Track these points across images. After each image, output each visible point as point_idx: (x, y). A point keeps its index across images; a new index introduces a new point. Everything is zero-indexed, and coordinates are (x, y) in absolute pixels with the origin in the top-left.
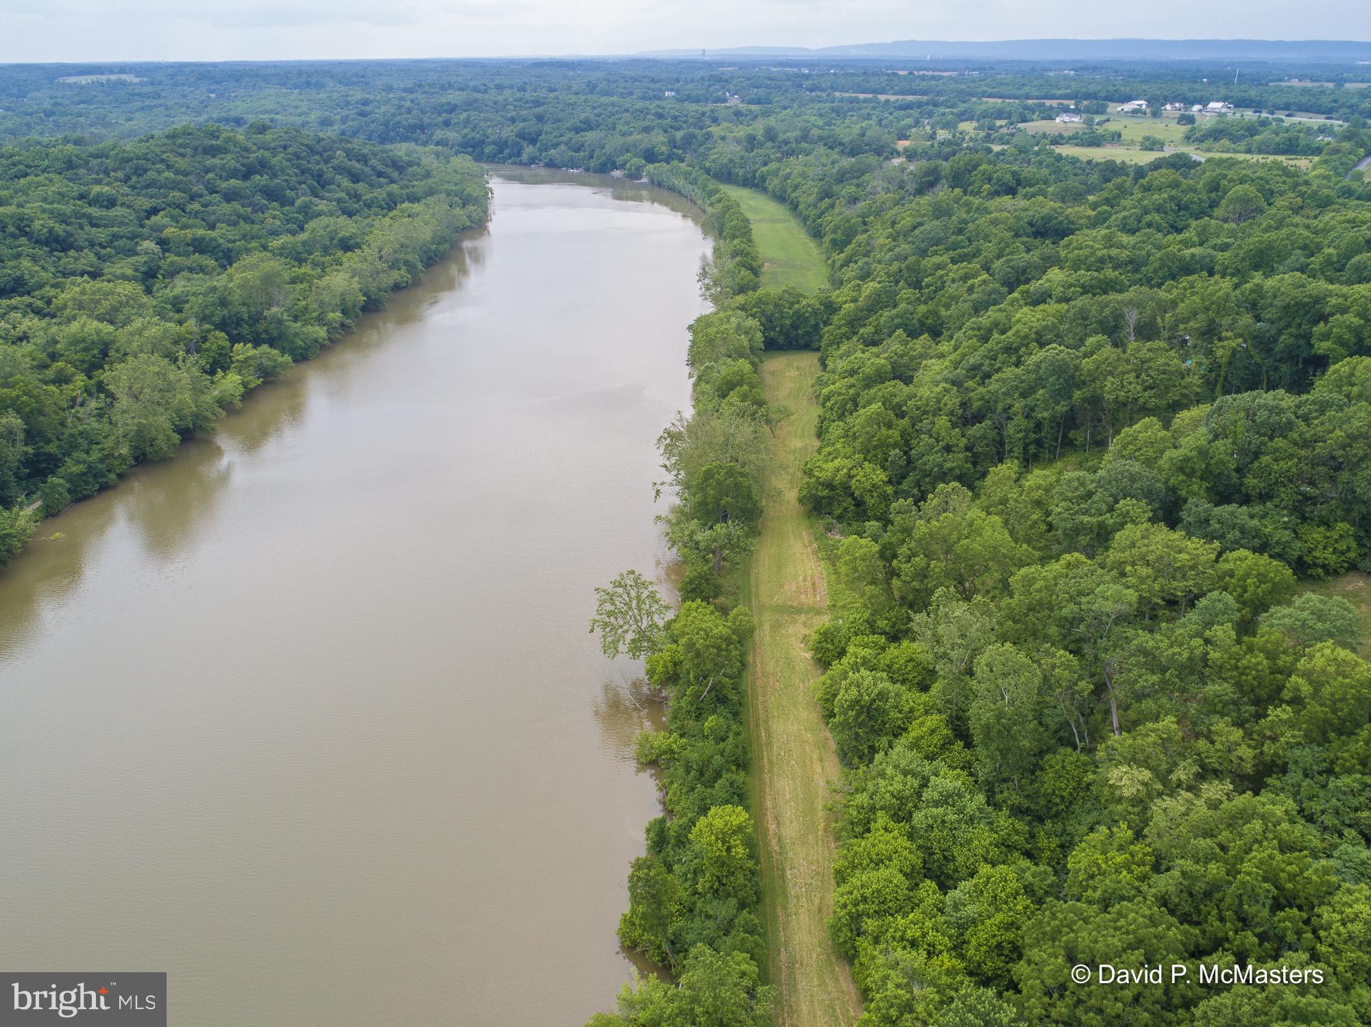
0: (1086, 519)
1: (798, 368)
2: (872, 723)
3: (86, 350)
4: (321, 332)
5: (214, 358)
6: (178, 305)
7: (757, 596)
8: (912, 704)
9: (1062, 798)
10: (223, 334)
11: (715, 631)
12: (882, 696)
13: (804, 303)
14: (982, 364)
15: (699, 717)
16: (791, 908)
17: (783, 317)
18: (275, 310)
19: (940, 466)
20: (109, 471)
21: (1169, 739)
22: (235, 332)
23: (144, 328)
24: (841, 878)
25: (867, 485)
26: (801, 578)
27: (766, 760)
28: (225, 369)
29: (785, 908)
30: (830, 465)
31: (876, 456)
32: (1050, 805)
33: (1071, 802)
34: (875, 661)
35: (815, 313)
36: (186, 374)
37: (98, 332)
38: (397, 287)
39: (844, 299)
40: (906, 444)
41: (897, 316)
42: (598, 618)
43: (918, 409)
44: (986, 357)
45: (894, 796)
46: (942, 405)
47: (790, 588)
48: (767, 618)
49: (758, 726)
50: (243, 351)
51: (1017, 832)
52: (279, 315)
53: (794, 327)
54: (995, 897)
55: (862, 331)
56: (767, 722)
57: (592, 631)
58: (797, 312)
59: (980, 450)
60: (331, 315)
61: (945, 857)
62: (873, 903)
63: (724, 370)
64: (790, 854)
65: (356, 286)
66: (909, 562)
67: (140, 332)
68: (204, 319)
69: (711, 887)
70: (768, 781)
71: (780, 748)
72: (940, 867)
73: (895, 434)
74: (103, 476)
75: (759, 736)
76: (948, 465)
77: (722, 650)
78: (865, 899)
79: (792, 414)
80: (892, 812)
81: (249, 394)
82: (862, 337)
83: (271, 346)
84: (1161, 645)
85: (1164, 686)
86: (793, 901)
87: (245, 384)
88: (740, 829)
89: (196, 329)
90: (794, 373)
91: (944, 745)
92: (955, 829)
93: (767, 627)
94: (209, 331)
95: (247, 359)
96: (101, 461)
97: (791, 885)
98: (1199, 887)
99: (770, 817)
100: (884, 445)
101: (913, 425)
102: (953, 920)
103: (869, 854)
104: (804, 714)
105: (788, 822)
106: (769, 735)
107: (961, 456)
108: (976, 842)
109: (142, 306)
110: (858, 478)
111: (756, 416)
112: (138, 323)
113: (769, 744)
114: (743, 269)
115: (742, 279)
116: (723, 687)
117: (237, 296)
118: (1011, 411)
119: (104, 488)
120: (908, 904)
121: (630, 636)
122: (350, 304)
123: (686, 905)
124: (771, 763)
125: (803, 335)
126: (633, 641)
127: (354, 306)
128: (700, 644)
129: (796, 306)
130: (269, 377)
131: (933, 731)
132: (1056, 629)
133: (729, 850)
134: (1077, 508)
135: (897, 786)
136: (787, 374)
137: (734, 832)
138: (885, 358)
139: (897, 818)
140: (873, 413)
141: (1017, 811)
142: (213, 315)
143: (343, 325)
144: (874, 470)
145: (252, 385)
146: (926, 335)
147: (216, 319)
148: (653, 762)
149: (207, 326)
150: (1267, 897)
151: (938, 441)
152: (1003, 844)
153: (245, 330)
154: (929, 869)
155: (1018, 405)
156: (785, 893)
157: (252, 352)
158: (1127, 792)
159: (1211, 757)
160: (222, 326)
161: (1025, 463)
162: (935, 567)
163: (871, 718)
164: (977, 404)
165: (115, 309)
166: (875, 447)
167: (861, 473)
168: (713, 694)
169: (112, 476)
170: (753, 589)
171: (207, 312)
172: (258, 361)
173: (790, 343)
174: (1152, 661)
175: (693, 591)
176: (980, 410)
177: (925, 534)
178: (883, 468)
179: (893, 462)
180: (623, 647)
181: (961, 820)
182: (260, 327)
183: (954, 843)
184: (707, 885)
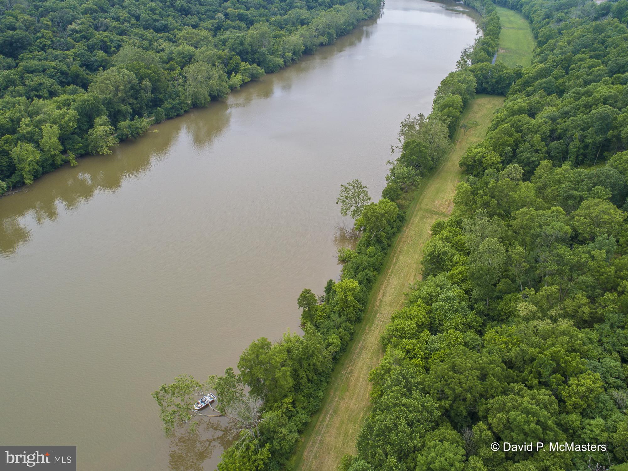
0: (575, 193)
1: (493, 104)
2: (438, 264)
3: (183, 58)
4: (281, 61)
5: (233, 67)
6: (224, 42)
7: (421, 203)
8: (458, 259)
9: (506, 313)
10: (239, 57)
12: (445, 253)
13: (505, 71)
14: (570, 112)
15: (367, 247)
16: (373, 328)
17: (492, 78)
18: (263, 49)
19: (528, 158)
20: (182, 109)
21: (551, 295)
22: (245, 57)
23: (206, 51)
24: (393, 319)
25: (490, 162)
26: (445, 199)
27: (390, 270)
28: (236, 73)
29: (370, 327)
30: (476, 150)
31: (499, 149)
32: (500, 315)
33: (509, 316)
34: (452, 239)
35: (510, 77)
36: (217, 72)
37: (189, 51)
38: (322, 45)
39: (528, 72)
40: (516, 144)
41: (545, 83)
42: (341, 198)
43: (528, 129)
44: (574, 108)
45: (428, 294)
46: (540, 129)
47: (438, 203)
48: (420, 213)
49: (394, 256)
50: (244, 65)
51: (477, 322)
52: (264, 51)
53: (497, 83)
54: (450, 343)
55: (528, 89)
56: (398, 256)
57: (337, 203)
58: (500, 76)
59: (553, 155)
60: (287, 54)
61: (440, 323)
62: (400, 332)
63: (447, 99)
64: (383, 308)
65: (301, 42)
66: (482, 198)
67: (203, 53)
68: (232, 50)
69: (339, 310)
70: (387, 279)
71: (399, 267)
72: (437, 327)
73: (511, 140)
74: (178, 110)
75: (392, 260)
76: (533, 159)
78: (396, 330)
79: (479, 126)
80: (426, 301)
81: (244, 85)
82: (527, 92)
83: (259, 65)
84: (566, 253)
85: (560, 272)
86: (374, 326)
87: (243, 80)
88: (353, 289)
89: (228, 54)
90: (490, 106)
91: (463, 279)
92: (447, 313)
93: (418, 217)
94: (233, 55)
95: (245, 69)
96: (179, 104)
97: (377, 320)
98: (527, 357)
99: (381, 293)
100: (504, 144)
101: (522, 138)
102: (429, 347)
103: (406, 314)
104: (417, 256)
105: (388, 296)
106: (397, 261)
107: (541, 155)
108: (454, 320)
109: (209, 41)
110: (487, 158)
111: (446, 121)
112: (205, 48)
113: (395, 264)
114: (483, 51)
115: (480, 56)
116: (381, 236)
117: (248, 40)
118: (573, 137)
119: (178, 115)
120: (415, 336)
121: (353, 208)
122: (297, 50)
123: (327, 314)
124: (392, 272)
125: (501, 88)
126: (354, 211)
127: (299, 51)
129: (501, 73)
130: (254, 79)
131: (460, 273)
132: (529, 238)
133: (346, 297)
134: (573, 186)
135: (430, 290)
136: (486, 106)
137: (350, 290)
138: (527, 103)
139: (427, 303)
140: (503, 128)
141: (480, 313)
142: (236, 49)
143: (292, 59)
144: (495, 156)
145: (246, 81)
146: (556, 94)
147: (238, 50)
148: (343, 261)
149: (233, 53)
150: (550, 367)
151: (532, 146)
152: (468, 325)
153: (249, 57)
154: (432, 327)
155: (577, 134)
156: (373, 322)
157: (249, 66)
158: (521, 314)
159: (569, 308)
160: (240, 54)
161: (576, 165)
162: (493, 202)
163: (438, 262)
164: (559, 131)
165: (198, 42)
166: (500, 145)
167: (489, 156)
168: (375, 238)
169: (182, 111)
170: (420, 200)
171: (234, 47)
172: (251, 71)
173: (494, 91)
174: (560, 260)
175: (387, 195)
176: (560, 134)
177: (493, 186)
178: (501, 155)
179: (506, 153)
180: (349, 213)
181: (451, 310)
182: (256, 56)
183: (445, 319)
184: (338, 309)
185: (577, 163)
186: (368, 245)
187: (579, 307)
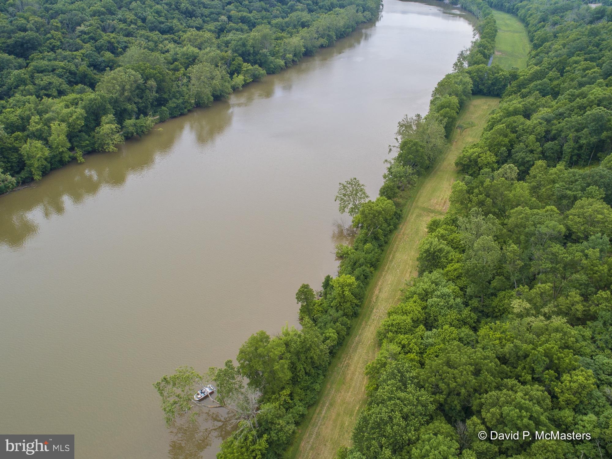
0: (569, 192)
1: (489, 105)
2: (434, 261)
3: (187, 58)
4: (282, 63)
5: (236, 68)
6: (227, 44)
7: (417, 201)
8: (453, 257)
9: (500, 310)
10: (241, 58)
11: (375, 208)
12: (441, 250)
13: (501, 73)
14: (565, 113)
15: (365, 244)
16: (369, 323)
17: (488, 79)
18: (264, 50)
19: (523, 159)
20: (185, 108)
21: (545, 292)
22: (247, 58)
23: (209, 53)
24: (389, 314)
25: (485, 162)
26: (441, 198)
27: (387, 267)
28: (239, 73)
29: (366, 322)
30: (472, 150)
31: (494, 149)
32: (494, 312)
33: (503, 313)
34: (448, 237)
35: (506, 79)
36: (220, 73)
37: (193, 52)
38: (322, 46)
39: (523, 74)
40: (512, 145)
41: (540, 84)
42: (339, 196)
43: (523, 130)
44: (568, 109)
45: (423, 290)
46: (535, 130)
47: (434, 201)
48: (417, 211)
49: (390, 253)
50: (246, 66)
51: (471, 318)
52: (265, 53)
53: (493, 84)
54: (445, 338)
55: (523, 90)
56: (395, 252)
57: (335, 201)
58: (496, 78)
59: (548, 155)
60: (288, 55)
61: (435, 319)
62: (396, 327)
63: (443, 100)
64: (379, 304)
65: (301, 44)
66: (477, 196)
67: (207, 54)
68: (235, 51)
69: (336, 305)
70: (384, 275)
71: (395, 264)
72: (432, 323)
73: (507, 140)
74: (182, 109)
75: (389, 257)
76: (527, 159)
77: (376, 216)
78: (392, 325)
79: (475, 126)
80: (422, 297)
81: (246, 85)
82: (522, 94)
83: (260, 66)
84: (560, 251)
85: (553, 271)
86: (371, 321)
87: (245, 81)
88: (350, 285)
89: (230, 55)
90: (485, 107)
91: (459, 276)
92: (442, 309)
93: (414, 215)
94: (236, 56)
95: (247, 70)
96: (183, 103)
97: (373, 315)
98: (521, 353)
99: (378, 288)
100: (499, 144)
101: (517, 138)
102: (424, 342)
103: (402, 310)
104: (413, 253)
105: (384, 292)
106: (393, 257)
107: (536, 156)
108: (449, 316)
109: (213, 43)
110: (482, 158)
111: (443, 122)
112: (208, 49)
113: (391, 261)
114: (480, 54)
115: (477, 58)
116: (378, 233)
117: (251, 42)
118: (568, 138)
119: (182, 115)
120: (411, 331)
121: (351, 206)
122: (298, 51)
123: (325, 309)
125: (497, 90)
126: (352, 208)
127: (299, 53)
128: (367, 211)
129: (496, 75)
130: (256, 80)
131: (455, 270)
132: (524, 237)
133: (343, 292)
134: (567, 186)
135: (426, 286)
136: (482, 107)
137: (347, 285)
138: (522, 104)
139: (422, 299)
140: (498, 129)
141: (474, 310)
142: (239, 50)
143: (293, 61)
144: (491, 155)
145: (248, 81)
146: (550, 96)
147: (240, 52)
148: (341, 257)
149: (236, 54)
150: (544, 363)
151: (527, 146)
152: (462, 321)
153: (251, 58)
154: (427, 322)
155: (571, 135)
156: (369, 318)
157: (251, 67)
158: (515, 311)
159: (563, 306)
160: (242, 55)
161: (570, 165)
162: (488, 201)
163: (434, 259)
164: (554, 132)
165: (202, 43)
166: (495, 145)
167: (484, 156)
168: (372, 235)
169: (186, 110)
170: (417, 199)
171: (237, 48)
172: (253, 71)
173: (490, 93)
174: (554, 259)
175: (384, 193)
176: (555, 135)
177: (488, 185)
178: (496, 155)
179: (501, 153)
180: (347, 210)
181: (446, 306)
182: (258, 57)
183: (440, 314)
184: (335, 304)
185: (571, 164)
186: (366, 242)
187: (573, 305)
